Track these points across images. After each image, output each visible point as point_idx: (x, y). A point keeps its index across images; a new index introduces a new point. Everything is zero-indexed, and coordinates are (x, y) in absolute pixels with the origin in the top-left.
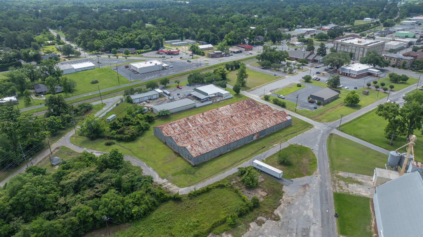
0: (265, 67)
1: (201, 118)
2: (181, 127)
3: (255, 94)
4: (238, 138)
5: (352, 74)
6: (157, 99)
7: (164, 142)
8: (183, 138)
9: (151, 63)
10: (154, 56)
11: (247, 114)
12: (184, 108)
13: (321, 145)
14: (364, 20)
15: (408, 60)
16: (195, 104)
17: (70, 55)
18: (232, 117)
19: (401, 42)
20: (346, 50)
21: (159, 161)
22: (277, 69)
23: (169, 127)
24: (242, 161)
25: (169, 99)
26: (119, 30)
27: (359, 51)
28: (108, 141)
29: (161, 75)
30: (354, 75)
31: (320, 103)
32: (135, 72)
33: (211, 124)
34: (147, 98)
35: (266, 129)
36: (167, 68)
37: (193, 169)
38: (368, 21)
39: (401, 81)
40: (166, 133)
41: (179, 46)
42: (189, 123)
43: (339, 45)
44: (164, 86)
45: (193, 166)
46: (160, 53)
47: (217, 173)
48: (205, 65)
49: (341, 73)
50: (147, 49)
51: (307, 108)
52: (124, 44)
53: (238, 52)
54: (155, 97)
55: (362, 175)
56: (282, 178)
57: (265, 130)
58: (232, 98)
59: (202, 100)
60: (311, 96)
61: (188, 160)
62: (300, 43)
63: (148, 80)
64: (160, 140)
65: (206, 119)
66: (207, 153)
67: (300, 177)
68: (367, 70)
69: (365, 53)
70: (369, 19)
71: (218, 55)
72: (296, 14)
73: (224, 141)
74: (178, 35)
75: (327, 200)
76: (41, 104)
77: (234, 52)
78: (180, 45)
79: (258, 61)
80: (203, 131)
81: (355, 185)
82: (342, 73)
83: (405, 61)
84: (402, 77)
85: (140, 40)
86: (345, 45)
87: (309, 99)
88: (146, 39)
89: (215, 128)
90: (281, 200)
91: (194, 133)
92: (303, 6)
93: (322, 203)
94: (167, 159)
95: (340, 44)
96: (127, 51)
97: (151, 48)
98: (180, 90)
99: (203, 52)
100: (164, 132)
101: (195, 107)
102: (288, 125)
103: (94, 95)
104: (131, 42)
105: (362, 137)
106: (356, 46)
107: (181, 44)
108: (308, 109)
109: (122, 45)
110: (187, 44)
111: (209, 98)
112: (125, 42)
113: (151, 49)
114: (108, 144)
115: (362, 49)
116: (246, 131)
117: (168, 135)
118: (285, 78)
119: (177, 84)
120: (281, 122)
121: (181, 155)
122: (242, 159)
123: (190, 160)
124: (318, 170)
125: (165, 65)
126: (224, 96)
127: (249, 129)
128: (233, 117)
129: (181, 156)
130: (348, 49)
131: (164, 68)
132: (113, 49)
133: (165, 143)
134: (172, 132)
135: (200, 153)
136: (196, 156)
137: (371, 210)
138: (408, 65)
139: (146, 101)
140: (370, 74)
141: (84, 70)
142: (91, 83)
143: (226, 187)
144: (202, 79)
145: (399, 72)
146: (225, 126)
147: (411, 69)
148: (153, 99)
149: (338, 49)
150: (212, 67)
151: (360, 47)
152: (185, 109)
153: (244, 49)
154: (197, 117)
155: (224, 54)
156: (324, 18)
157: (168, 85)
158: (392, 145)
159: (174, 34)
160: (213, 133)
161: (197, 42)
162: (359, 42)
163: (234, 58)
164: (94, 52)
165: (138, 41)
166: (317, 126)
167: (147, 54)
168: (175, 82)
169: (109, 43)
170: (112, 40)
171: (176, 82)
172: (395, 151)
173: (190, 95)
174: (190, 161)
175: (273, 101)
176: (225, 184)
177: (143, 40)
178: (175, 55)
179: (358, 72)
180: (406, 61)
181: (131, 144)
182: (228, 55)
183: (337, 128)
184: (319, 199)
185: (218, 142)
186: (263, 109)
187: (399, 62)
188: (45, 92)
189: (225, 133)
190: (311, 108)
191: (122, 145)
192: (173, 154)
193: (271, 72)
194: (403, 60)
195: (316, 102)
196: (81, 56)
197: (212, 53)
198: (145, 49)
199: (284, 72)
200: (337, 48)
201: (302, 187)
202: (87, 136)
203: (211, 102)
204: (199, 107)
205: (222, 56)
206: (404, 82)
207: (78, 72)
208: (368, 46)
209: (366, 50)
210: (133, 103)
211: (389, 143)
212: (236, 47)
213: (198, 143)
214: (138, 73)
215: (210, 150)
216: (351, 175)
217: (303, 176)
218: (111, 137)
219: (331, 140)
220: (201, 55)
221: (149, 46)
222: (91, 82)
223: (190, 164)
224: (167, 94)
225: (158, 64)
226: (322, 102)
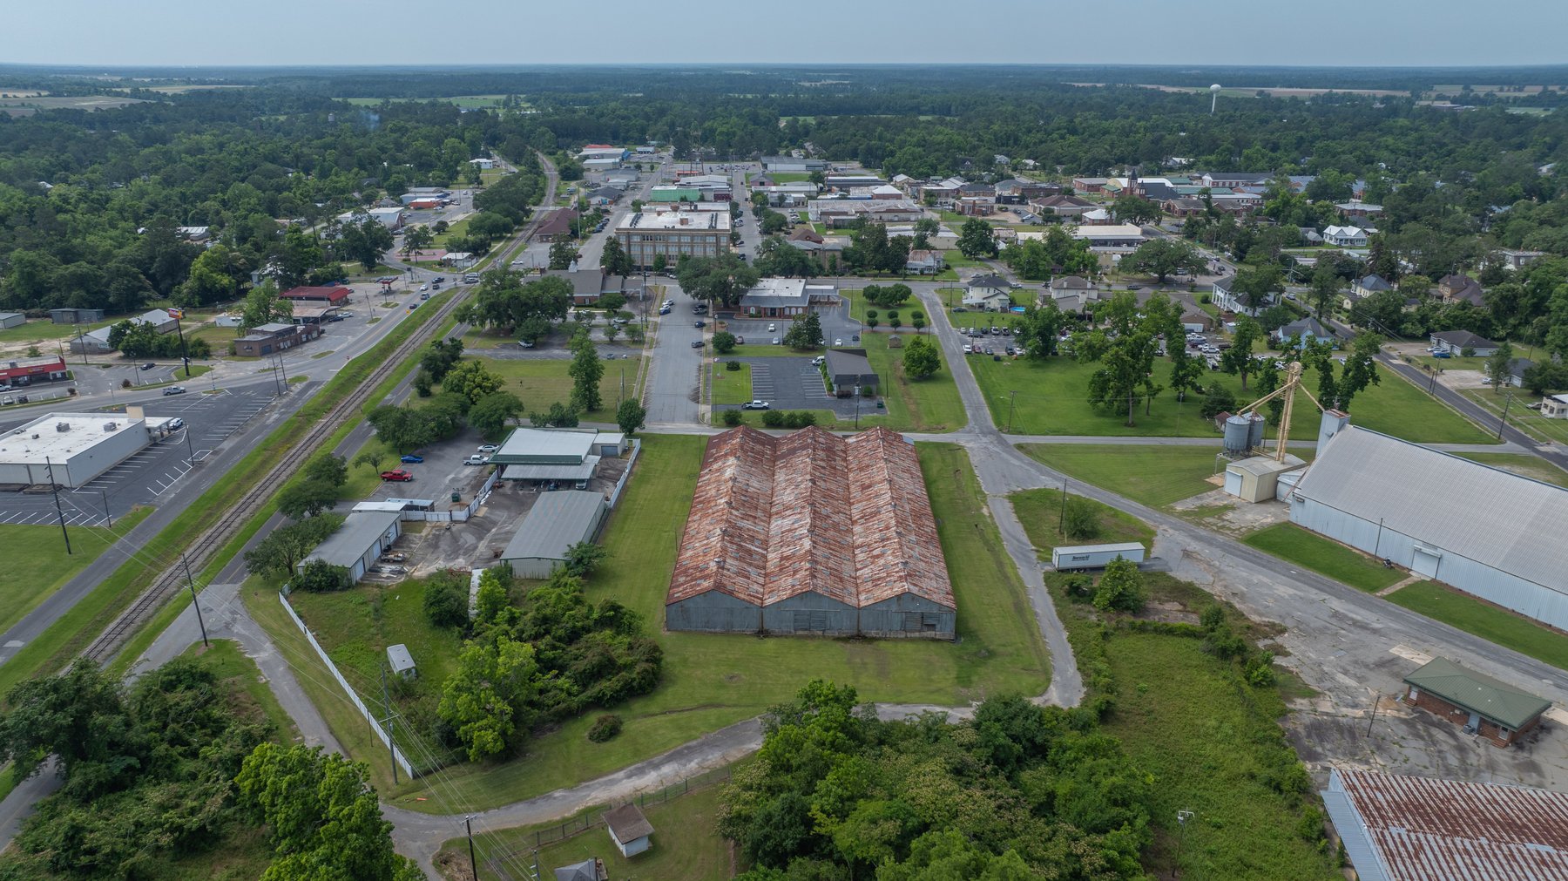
0: (533, 341)
1: (742, 518)
3: (673, 420)
6: (402, 540)
7: (753, 631)
8: (836, 583)
9: (62, 429)
16: (604, 501)
18: (813, 483)
20: (661, 251)
21: (857, 678)
25: (454, 522)
28: (588, 724)
32: (24, 486)
34: (378, 548)
36: (164, 432)
37: (971, 646)
38: (482, 166)
40: (750, 595)
42: (743, 544)
43: (636, 239)
45: (957, 640)
48: (299, 385)
49: (753, 311)
51: (866, 412)
54: (393, 534)
55: (1205, 494)
61: (917, 634)
63: (183, 495)
64: (728, 632)
66: (952, 586)
68: (805, 289)
70: (485, 160)
71: (284, 341)
75: (1257, 557)
81: (1231, 514)
86: (656, 235)
87: (831, 390)
90: (1216, 597)
91: (828, 559)
93: (1259, 564)
94: (864, 664)
95: (637, 235)
101: (609, 511)
111: (595, 468)
115: (713, 240)
118: (649, 357)
119: (368, 469)
120: (914, 454)
121: (873, 633)
123: (932, 627)
124: (1142, 519)
126: (619, 451)
129: (873, 639)
131: (154, 438)
133: (763, 633)
134: (757, 588)
137: (1324, 538)
139: (385, 561)
148: (397, 545)
155: (302, 332)
162: (683, 222)
166: (967, 442)
173: (501, 484)
174: (930, 634)
178: (55, 379)
182: (315, 335)
183: (1003, 431)
184: (1248, 563)
189: (900, 523)
192: (847, 645)
200: (629, 250)
201: (1189, 559)
205: (298, 343)
210: (350, 586)
213: (909, 571)
214: (61, 487)
215: (945, 576)
216: (1194, 502)
220: (195, 355)
223: (934, 640)
225: (122, 427)
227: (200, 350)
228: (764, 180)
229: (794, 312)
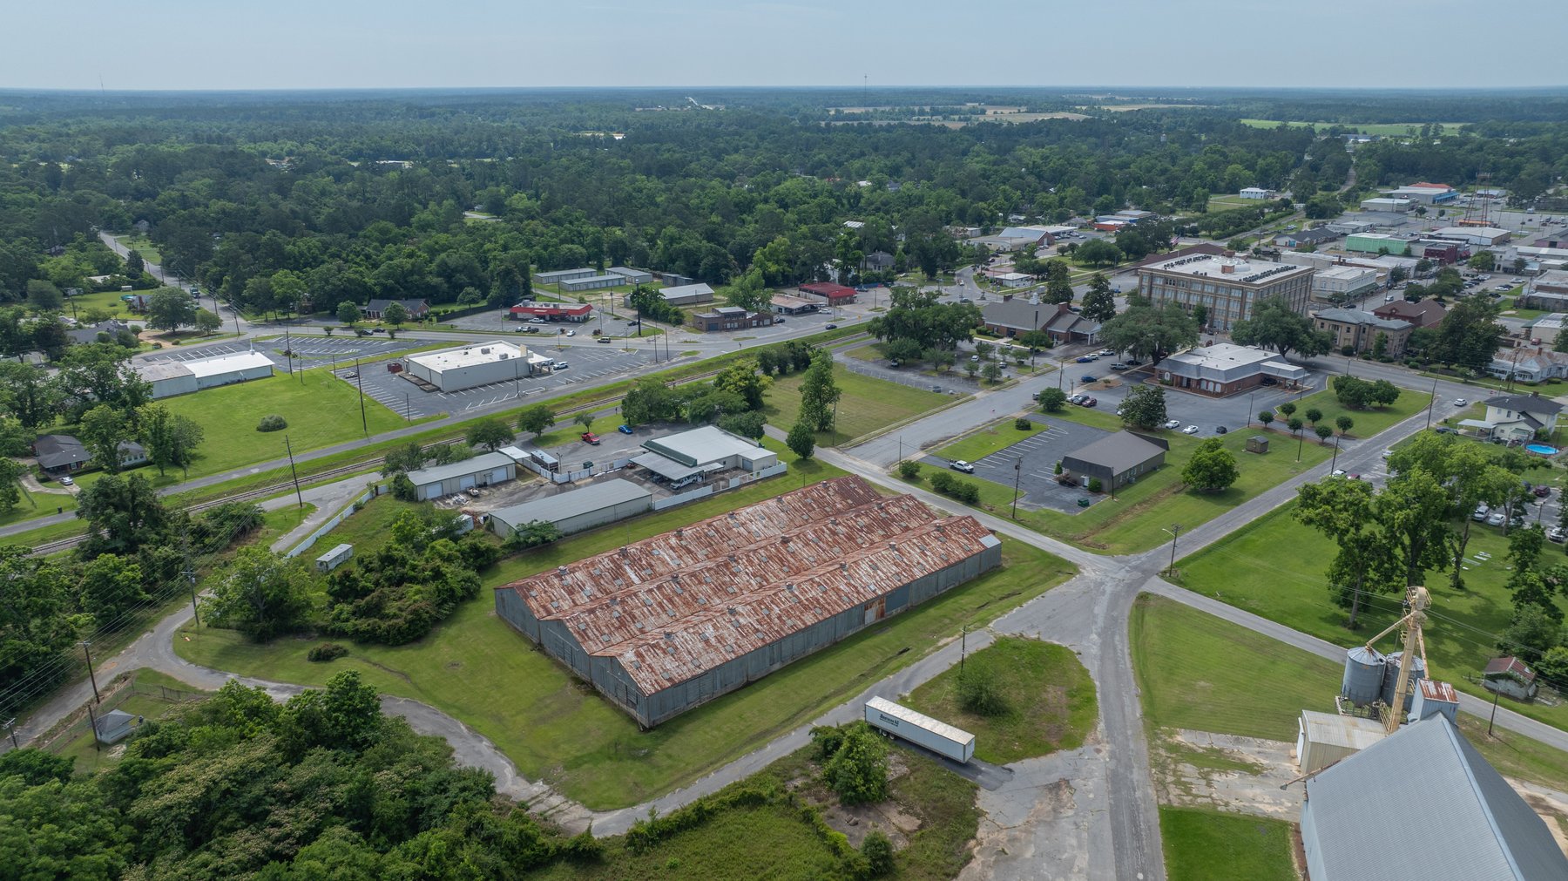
0: (901, 361)
1: (672, 548)
2: (598, 585)
3: (867, 459)
4: (809, 619)
5: (1208, 381)
6: (506, 482)
7: (535, 640)
8: (607, 626)
9: (485, 352)
10: (498, 328)
11: (841, 529)
12: (609, 516)
13: (1107, 634)
14: (1241, 195)
15: (1394, 330)
16: (648, 500)
17: (181, 328)
18: (785, 541)
19: (1368, 271)
20: (1182, 298)
21: (518, 713)
22: (945, 367)
23: (552, 586)
24: (825, 705)
25: (553, 481)
26: (365, 237)
27: (1229, 301)
28: (321, 645)
29: (524, 395)
30: (1215, 383)
31: (1100, 484)
32: (426, 384)
33: (709, 570)
34: (470, 482)
35: (909, 584)
36: (545, 369)
37: (646, 741)
38: (1252, 196)
39: (1376, 404)
40: (544, 607)
41: (588, 289)
42: (627, 568)
43: (1159, 282)
44: (534, 435)
45: (646, 730)
46: (520, 315)
47: (733, 751)
48: (684, 358)
49: (1167, 377)
50: (471, 302)
51: (1055, 506)
52: (384, 286)
53: (803, 311)
54: (499, 476)
55: (1258, 741)
56: (974, 762)
57: (906, 587)
58: (784, 474)
59: (677, 485)
60: (1068, 462)
61: (625, 707)
62: (1022, 276)
63: (476, 413)
64: (521, 635)
65: (689, 552)
66: (694, 678)
67: (1037, 755)
68: (1257, 365)
69: (1247, 306)
70: (1258, 190)
71: (731, 322)
72: (1006, 175)
73: (758, 630)
74: (584, 251)
75: (1137, 835)
76: (60, 511)
77: (790, 312)
78: (591, 286)
79: (874, 340)
80: (679, 595)
81: (1234, 777)
82: (1173, 377)
83: (1382, 335)
84: (1376, 390)
85: (447, 272)
86: (1179, 280)
87: (1059, 471)
88: (465, 267)
89: (724, 583)
90: (972, 842)
91: (646, 605)
92: (1028, 149)
93: (1119, 847)
94: (546, 707)
95: (1161, 277)
96: (398, 310)
97: (484, 298)
98: (596, 448)
99: (676, 313)
100: (533, 604)
101: (649, 511)
102: (987, 566)
103: (270, 473)
104: (410, 279)
105: (1253, 604)
106: (1218, 284)
107: (598, 285)
108: (1056, 510)
109: (377, 289)
110: (616, 283)
111: (700, 474)
112: (387, 277)
113: (484, 303)
114: (323, 657)
115: (1237, 294)
116: (837, 591)
117: (549, 613)
118: (974, 398)
119: (582, 428)
120: (963, 556)
121: (599, 687)
122: (826, 698)
123: (634, 706)
124: (1101, 726)
125: (536, 359)
126: (755, 467)
127: (848, 584)
128: (791, 544)
129: (598, 694)
130: (1189, 294)
131: (534, 372)
132: (341, 304)
133: (539, 647)
134: (566, 605)
135: (670, 680)
136: (657, 691)
137: (1296, 866)
138: (1394, 346)
139: (466, 493)
140: (1268, 381)
141: (233, 383)
142: (259, 429)
143: (771, 804)
144: (675, 408)
145: (1368, 373)
146: (761, 576)
147: (1407, 363)
148: (494, 485)
149: (1156, 295)
150: (710, 364)
151: (1231, 288)
152: (612, 519)
153: (823, 301)
154: (659, 547)
155: (753, 318)
156: (1104, 188)
157: (547, 431)
158: (1355, 627)
159: (571, 250)
160: (718, 601)
161: (655, 276)
162: (1225, 270)
163: (790, 330)
164: (271, 315)
165: (439, 275)
166: (1094, 568)
167: (472, 322)
168: (576, 422)
169: (327, 282)
170: (339, 271)
171: (578, 419)
172: (1363, 649)
173: (633, 466)
174: (632, 711)
175: (933, 482)
176: (765, 793)
177: (455, 270)
178: (574, 321)
179: (1228, 373)
180: (1386, 332)
181: (410, 651)
182: (767, 322)
183: (1163, 575)
184: (1108, 835)
185: (735, 634)
186: (897, 510)
187: (1365, 336)
188: (79, 464)
189: (760, 603)
190: (1067, 506)
191: (376, 659)
192: (570, 688)
193: (924, 380)
194: (1378, 332)
195: (1087, 483)
196: (220, 330)
197: (711, 315)
198: (462, 302)
199: (967, 379)
200: (1150, 293)
201: (1046, 792)
202: (238, 629)
203: (708, 490)
204: (665, 510)
205: (746, 325)
206: (1386, 405)
207: (209, 388)
208: (1258, 282)
209: (1250, 298)
210: (417, 501)
211: (1344, 622)
212: (797, 292)
213: (661, 643)
214: (439, 389)
215: (705, 667)
216: (1220, 741)
217: (1049, 750)
218: (333, 631)
219: (1143, 616)
220: (669, 322)
221: (478, 292)
222: (259, 424)
223: (633, 720)
224: (545, 466)
225: (510, 357)
226: (1106, 483)
227: (674, 318)
228: (1558, 239)
229: (1211, 388)
